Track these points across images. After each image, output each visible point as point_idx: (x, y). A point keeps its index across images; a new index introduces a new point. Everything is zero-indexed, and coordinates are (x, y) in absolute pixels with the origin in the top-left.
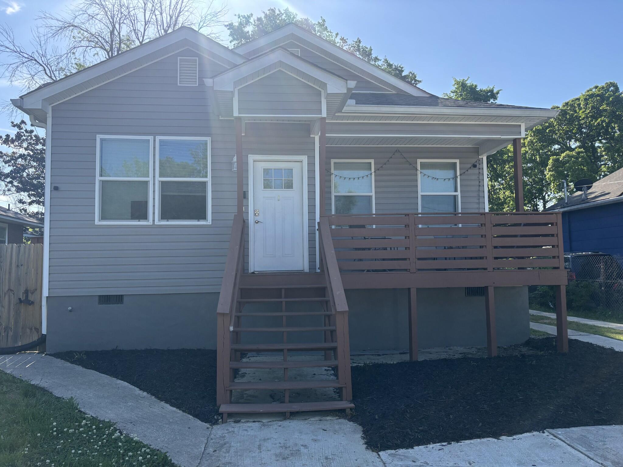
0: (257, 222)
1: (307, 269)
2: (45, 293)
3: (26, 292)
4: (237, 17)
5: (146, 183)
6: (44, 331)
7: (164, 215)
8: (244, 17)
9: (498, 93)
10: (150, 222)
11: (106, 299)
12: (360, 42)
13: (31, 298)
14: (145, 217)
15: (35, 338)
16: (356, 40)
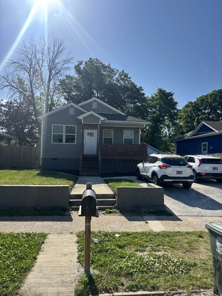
0: (86, 144)
1: (96, 154)
2: (41, 157)
3: (37, 157)
4: (77, 62)
5: (62, 135)
6: (41, 165)
7: (66, 142)
8: (80, 62)
9: (173, 94)
10: (63, 143)
11: (53, 159)
12: (124, 71)
13: (38, 158)
14: (62, 142)
15: (39, 166)
16: (122, 70)
